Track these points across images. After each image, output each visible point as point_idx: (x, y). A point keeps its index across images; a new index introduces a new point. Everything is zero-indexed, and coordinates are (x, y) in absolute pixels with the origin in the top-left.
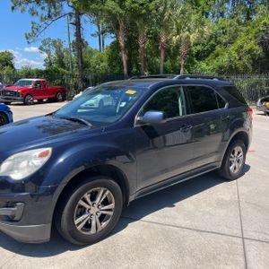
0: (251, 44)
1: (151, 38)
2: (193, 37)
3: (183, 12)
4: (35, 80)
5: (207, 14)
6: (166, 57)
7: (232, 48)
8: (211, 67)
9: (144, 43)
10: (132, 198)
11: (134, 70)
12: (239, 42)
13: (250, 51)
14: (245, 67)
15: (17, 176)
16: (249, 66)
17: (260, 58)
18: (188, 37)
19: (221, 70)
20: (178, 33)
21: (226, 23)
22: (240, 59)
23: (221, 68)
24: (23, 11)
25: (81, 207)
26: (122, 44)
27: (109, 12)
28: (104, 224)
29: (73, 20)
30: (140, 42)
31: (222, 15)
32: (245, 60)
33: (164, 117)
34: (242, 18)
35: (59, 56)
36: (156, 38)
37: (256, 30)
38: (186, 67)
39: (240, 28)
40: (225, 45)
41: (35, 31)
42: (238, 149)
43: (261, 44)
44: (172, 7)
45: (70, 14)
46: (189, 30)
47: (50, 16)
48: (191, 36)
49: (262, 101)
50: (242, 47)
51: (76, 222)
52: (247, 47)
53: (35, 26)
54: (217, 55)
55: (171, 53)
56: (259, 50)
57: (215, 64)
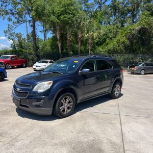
0: (124, 39)
1: (73, 35)
2: (95, 35)
3: (90, 22)
4: (11, 56)
5: (101, 22)
6: (81, 45)
7: (115, 41)
8: (104, 50)
9: (70, 37)
10: (78, 102)
11: (65, 51)
12: (118, 38)
13: (123, 42)
14: (122, 50)
15: (41, 91)
16: (123, 50)
17: (128, 46)
18: (93, 35)
19: (109, 52)
20: (88, 33)
21: (111, 27)
22: (119, 46)
23: (109, 50)
24: (4, 19)
25: (62, 103)
26: (58, 38)
27: (52, 21)
28: (69, 110)
29: (31, 24)
30: (68, 36)
31: (109, 23)
32: (121, 47)
33: (90, 71)
34: (119, 25)
35: (20, 43)
36: (76, 35)
37: (126, 32)
38: (92, 50)
39: (118, 30)
40: (111, 38)
41: (10, 29)
42: (118, 86)
43: (128, 39)
44: (84, 19)
45: (30, 21)
46: (93, 32)
47: (18, 22)
48: (94, 34)
49: (130, 67)
50: (119, 41)
51: (60, 108)
52: (122, 40)
53: (10, 27)
54: (107, 44)
55: (84, 43)
56: (128, 42)
57: (106, 48)
